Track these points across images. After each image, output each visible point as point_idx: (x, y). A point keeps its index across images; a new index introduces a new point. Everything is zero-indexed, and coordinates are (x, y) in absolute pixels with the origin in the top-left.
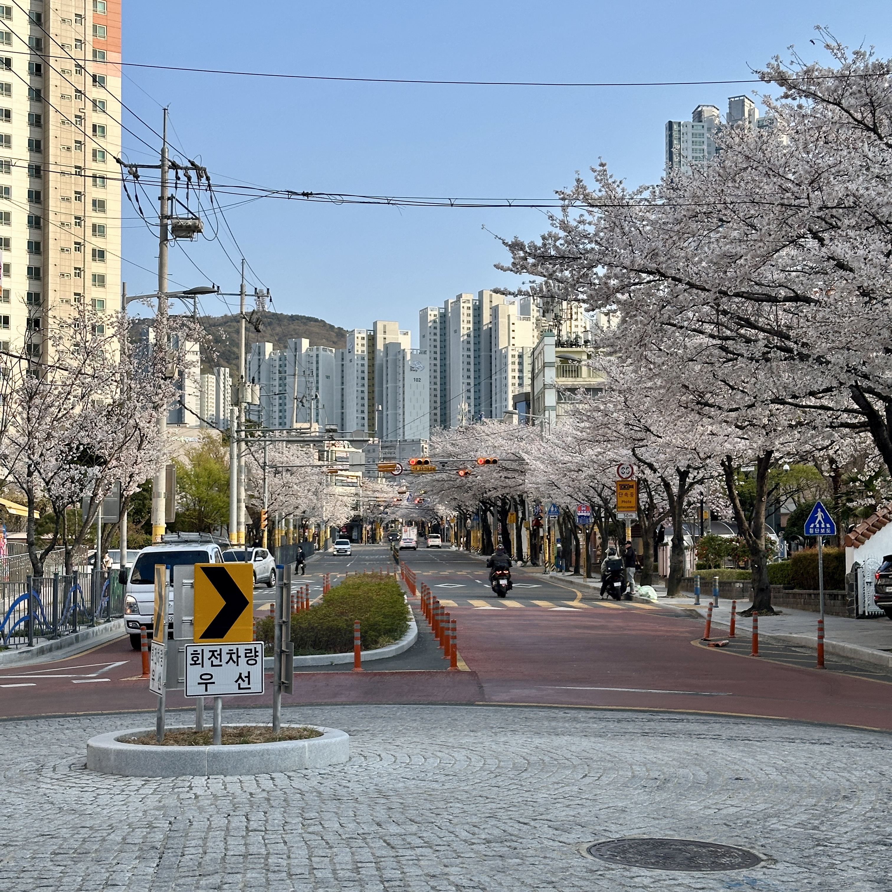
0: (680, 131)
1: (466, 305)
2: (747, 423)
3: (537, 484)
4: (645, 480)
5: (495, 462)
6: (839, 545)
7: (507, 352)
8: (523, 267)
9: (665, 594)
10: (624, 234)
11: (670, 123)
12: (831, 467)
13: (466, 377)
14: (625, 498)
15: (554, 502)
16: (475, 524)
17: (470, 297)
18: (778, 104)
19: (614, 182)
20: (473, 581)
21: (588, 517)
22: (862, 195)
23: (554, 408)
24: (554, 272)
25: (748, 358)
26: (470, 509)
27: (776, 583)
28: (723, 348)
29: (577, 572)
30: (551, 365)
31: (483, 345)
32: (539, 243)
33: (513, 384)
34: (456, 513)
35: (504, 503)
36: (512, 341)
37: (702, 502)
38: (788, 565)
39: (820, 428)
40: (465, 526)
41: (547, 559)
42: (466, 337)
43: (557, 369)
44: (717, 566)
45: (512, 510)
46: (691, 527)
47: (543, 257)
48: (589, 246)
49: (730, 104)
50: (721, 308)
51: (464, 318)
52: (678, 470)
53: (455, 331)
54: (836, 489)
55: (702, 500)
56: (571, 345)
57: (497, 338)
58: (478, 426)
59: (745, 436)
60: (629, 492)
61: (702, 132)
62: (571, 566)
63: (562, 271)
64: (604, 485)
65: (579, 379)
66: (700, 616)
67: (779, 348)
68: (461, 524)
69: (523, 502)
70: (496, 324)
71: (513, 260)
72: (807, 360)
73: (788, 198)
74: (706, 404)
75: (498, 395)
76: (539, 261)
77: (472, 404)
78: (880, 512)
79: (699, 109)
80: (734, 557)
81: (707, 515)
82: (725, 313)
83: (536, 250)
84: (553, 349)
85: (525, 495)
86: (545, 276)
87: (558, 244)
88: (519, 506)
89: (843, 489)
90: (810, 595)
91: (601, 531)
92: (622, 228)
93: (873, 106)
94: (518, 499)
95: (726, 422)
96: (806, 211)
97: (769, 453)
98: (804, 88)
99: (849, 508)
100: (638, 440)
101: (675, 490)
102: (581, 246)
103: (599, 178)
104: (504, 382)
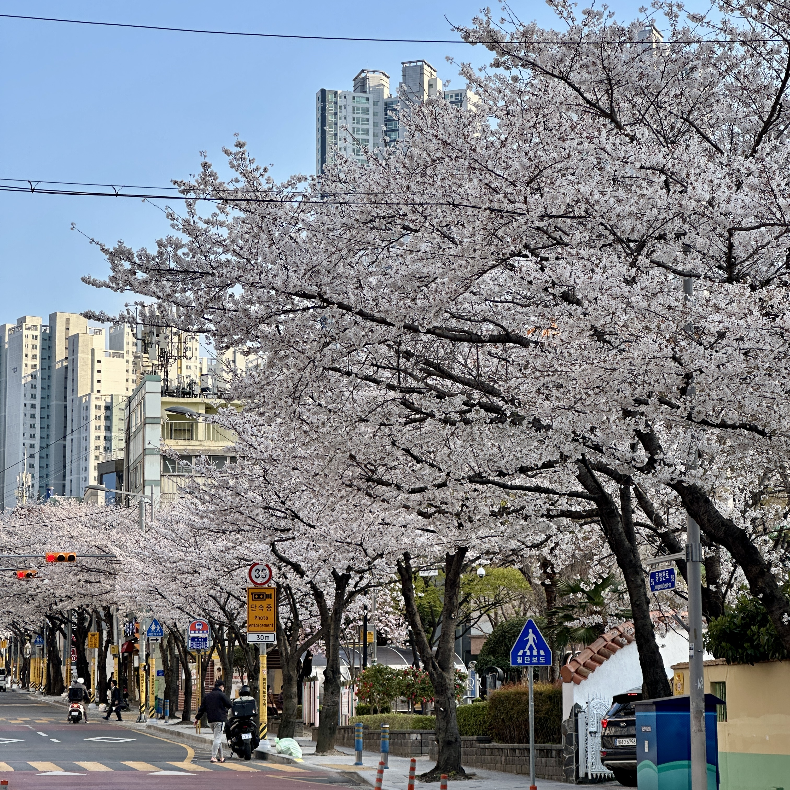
0: (336, 103)
1: (31, 333)
2: (433, 510)
3: (135, 590)
4: (288, 588)
5: (72, 559)
6: (553, 681)
7: (89, 402)
8: (127, 282)
9: (313, 750)
10: (273, 243)
11: (323, 92)
12: (545, 572)
13: (28, 435)
14: (258, 613)
15: (156, 617)
16: (37, 649)
17: (37, 321)
18: (481, 76)
19: (256, 170)
20: (34, 733)
21: (205, 639)
22: (597, 202)
23: (157, 483)
24: (174, 292)
25: (440, 420)
26: (30, 627)
27: (467, 734)
28: (406, 404)
29: (186, 719)
30: (154, 421)
31: (54, 391)
32: (153, 251)
33: (97, 448)
34: (9, 634)
35: (82, 619)
36: (97, 386)
37: (366, 619)
38: (483, 708)
39: (533, 518)
40: (22, 652)
41: (143, 700)
42: (29, 379)
43: (163, 426)
44: (386, 710)
45: (93, 629)
46: (350, 654)
47: (159, 270)
48: (223, 258)
49: (404, 70)
50: (403, 348)
51: (27, 351)
52: (334, 573)
53: (15, 370)
54: (550, 601)
55: (365, 617)
56: (184, 394)
57: (75, 381)
58: (47, 507)
59: (432, 528)
60: (265, 603)
61: (366, 106)
62: (177, 710)
63: (184, 291)
64: (229, 594)
65: (193, 442)
66: (364, 781)
67: (482, 405)
68: (16, 650)
69: (109, 618)
70: (74, 362)
71: (112, 274)
72: (521, 424)
73: (499, 201)
74: (380, 482)
75: (75, 464)
76: (152, 276)
77: (37, 475)
78: (609, 635)
79: (363, 75)
80: (409, 698)
81: (372, 638)
82: (408, 355)
83: (148, 261)
84: (159, 398)
85: (113, 607)
86: (158, 297)
87: (180, 253)
88: (103, 624)
89: (558, 603)
90: (514, 750)
91: (222, 660)
92: (270, 233)
93: (610, 84)
94: (102, 613)
95: (406, 507)
96: (522, 220)
97: (463, 551)
98: (522, 54)
99: (567, 629)
100: (282, 531)
101: (330, 602)
102: (212, 257)
103: (235, 163)
104: (83, 444)
